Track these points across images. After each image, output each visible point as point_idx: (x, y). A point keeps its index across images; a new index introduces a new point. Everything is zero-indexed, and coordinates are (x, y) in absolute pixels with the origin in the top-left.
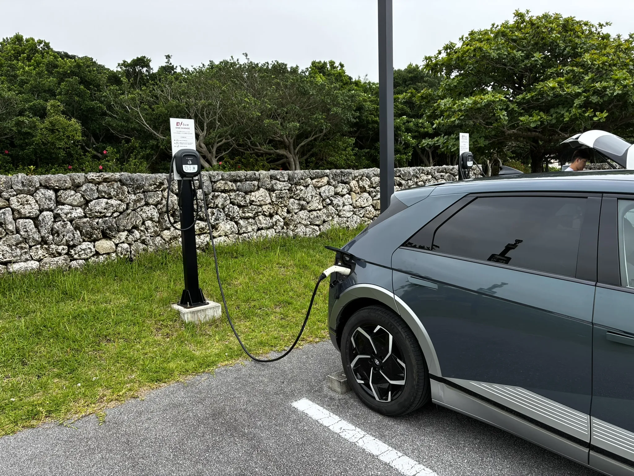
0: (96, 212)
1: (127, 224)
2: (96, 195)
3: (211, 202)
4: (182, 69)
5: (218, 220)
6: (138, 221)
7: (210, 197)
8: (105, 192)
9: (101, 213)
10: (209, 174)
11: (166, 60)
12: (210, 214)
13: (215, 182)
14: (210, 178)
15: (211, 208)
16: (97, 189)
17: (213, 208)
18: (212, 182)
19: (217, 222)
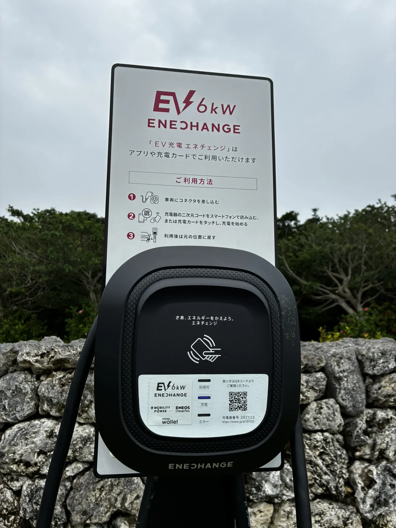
0: (14, 461)
1: (97, 504)
2: (28, 409)
3: (363, 444)
4: (328, 219)
5: (386, 503)
6: (130, 498)
7: (362, 424)
8: (50, 401)
9: (27, 464)
10: (358, 353)
12: (360, 483)
13: (376, 378)
14: (361, 364)
15: (361, 459)
16: (35, 391)
17: (370, 461)
18: (364, 376)
19: (382, 510)
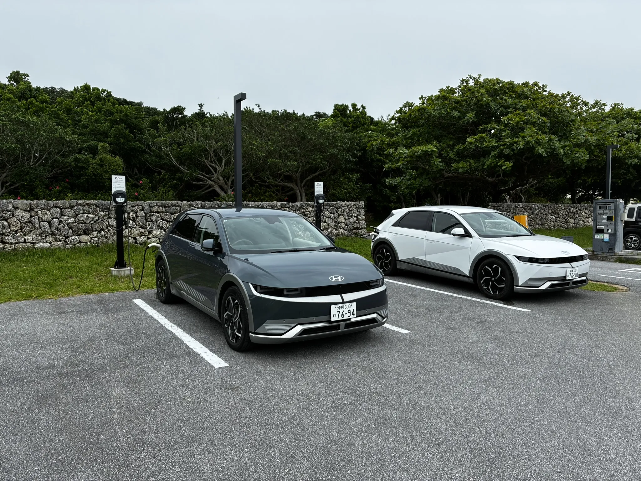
0: (81, 220)
1: (98, 227)
2: (82, 212)
3: (148, 218)
4: (211, 115)
5: (152, 228)
6: (104, 226)
7: (148, 215)
8: (86, 210)
9: (83, 221)
10: (149, 203)
11: (199, 108)
12: (148, 225)
13: (152, 207)
14: (149, 205)
15: (148, 221)
16: (83, 209)
17: (150, 221)
18: (150, 207)
19: (151, 229)
